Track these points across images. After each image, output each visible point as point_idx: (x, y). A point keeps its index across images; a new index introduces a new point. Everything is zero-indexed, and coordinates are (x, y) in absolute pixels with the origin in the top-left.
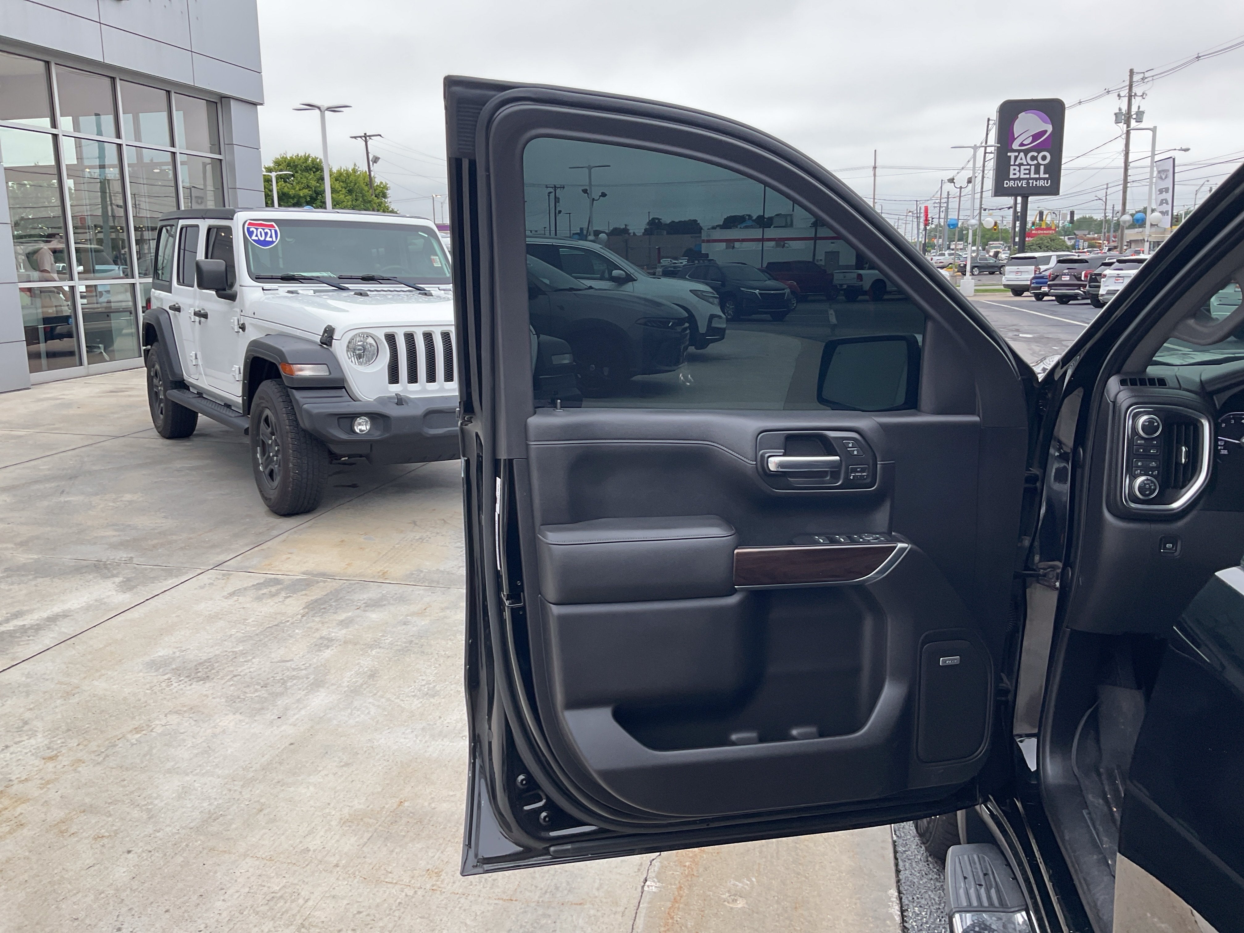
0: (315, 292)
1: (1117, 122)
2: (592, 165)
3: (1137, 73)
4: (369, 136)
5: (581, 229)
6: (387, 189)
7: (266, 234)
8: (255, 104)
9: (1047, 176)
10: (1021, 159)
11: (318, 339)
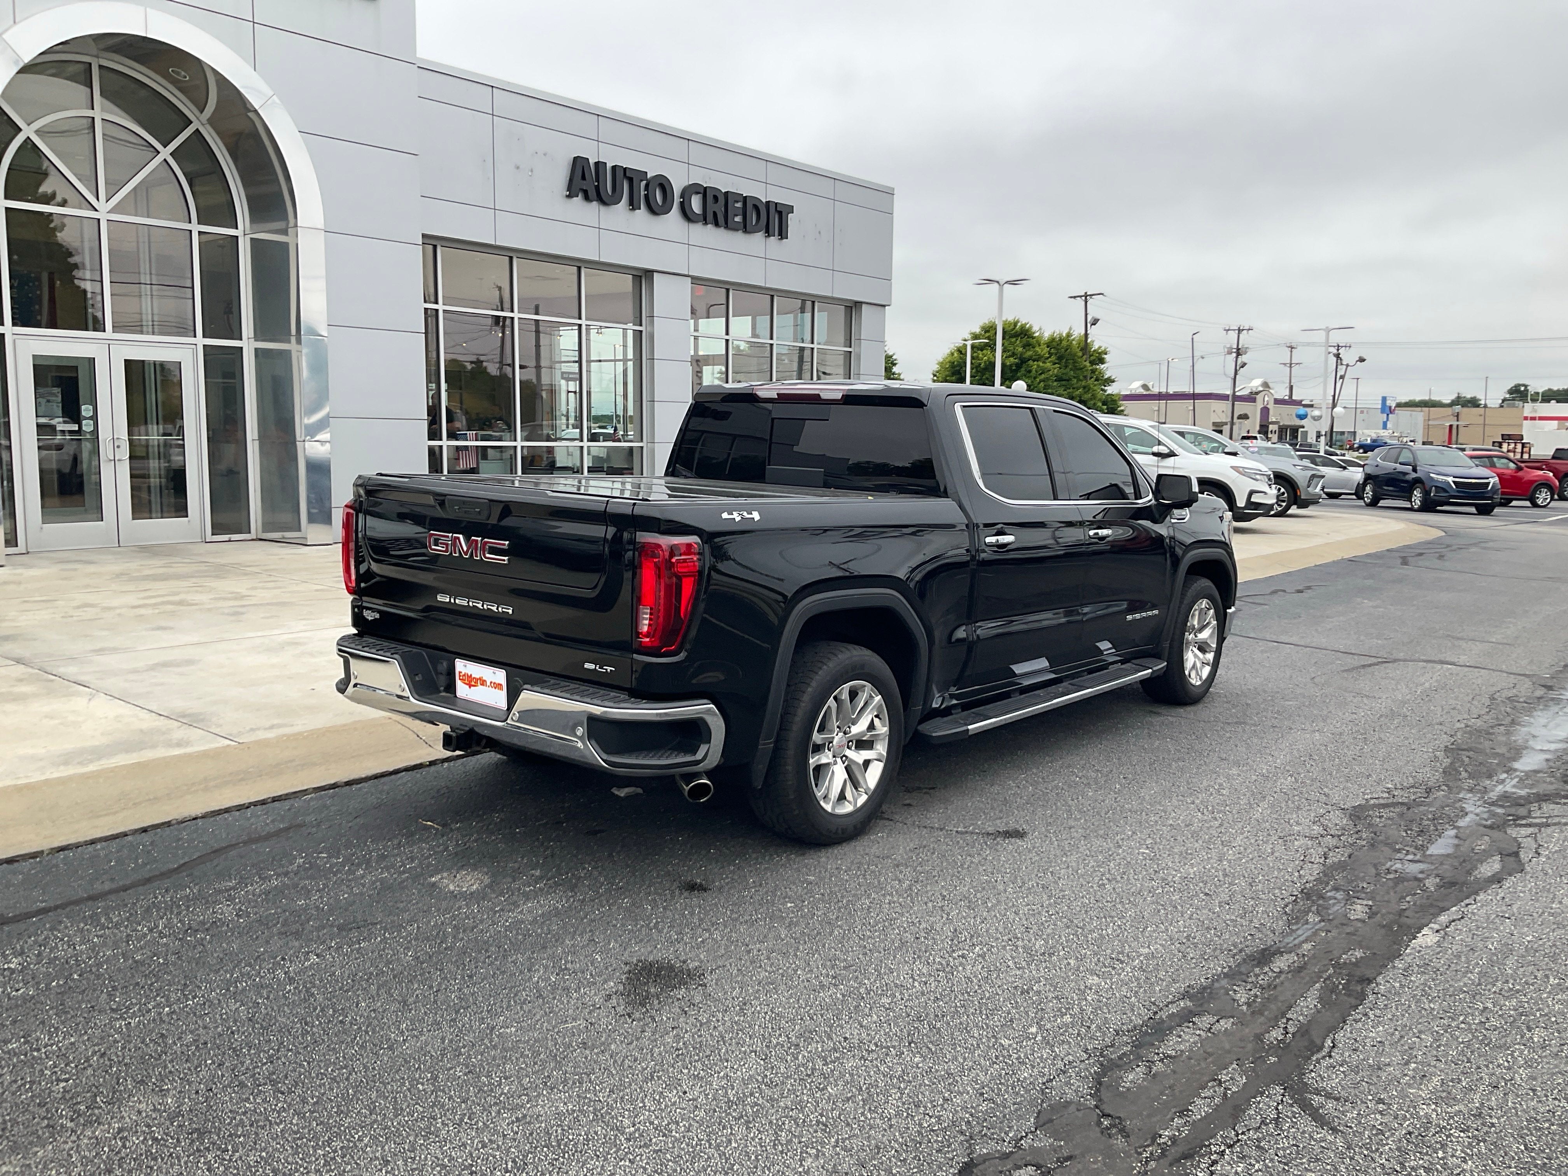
2: (1331, 327)
4: (1090, 295)
6: (1106, 354)
8: (884, 306)
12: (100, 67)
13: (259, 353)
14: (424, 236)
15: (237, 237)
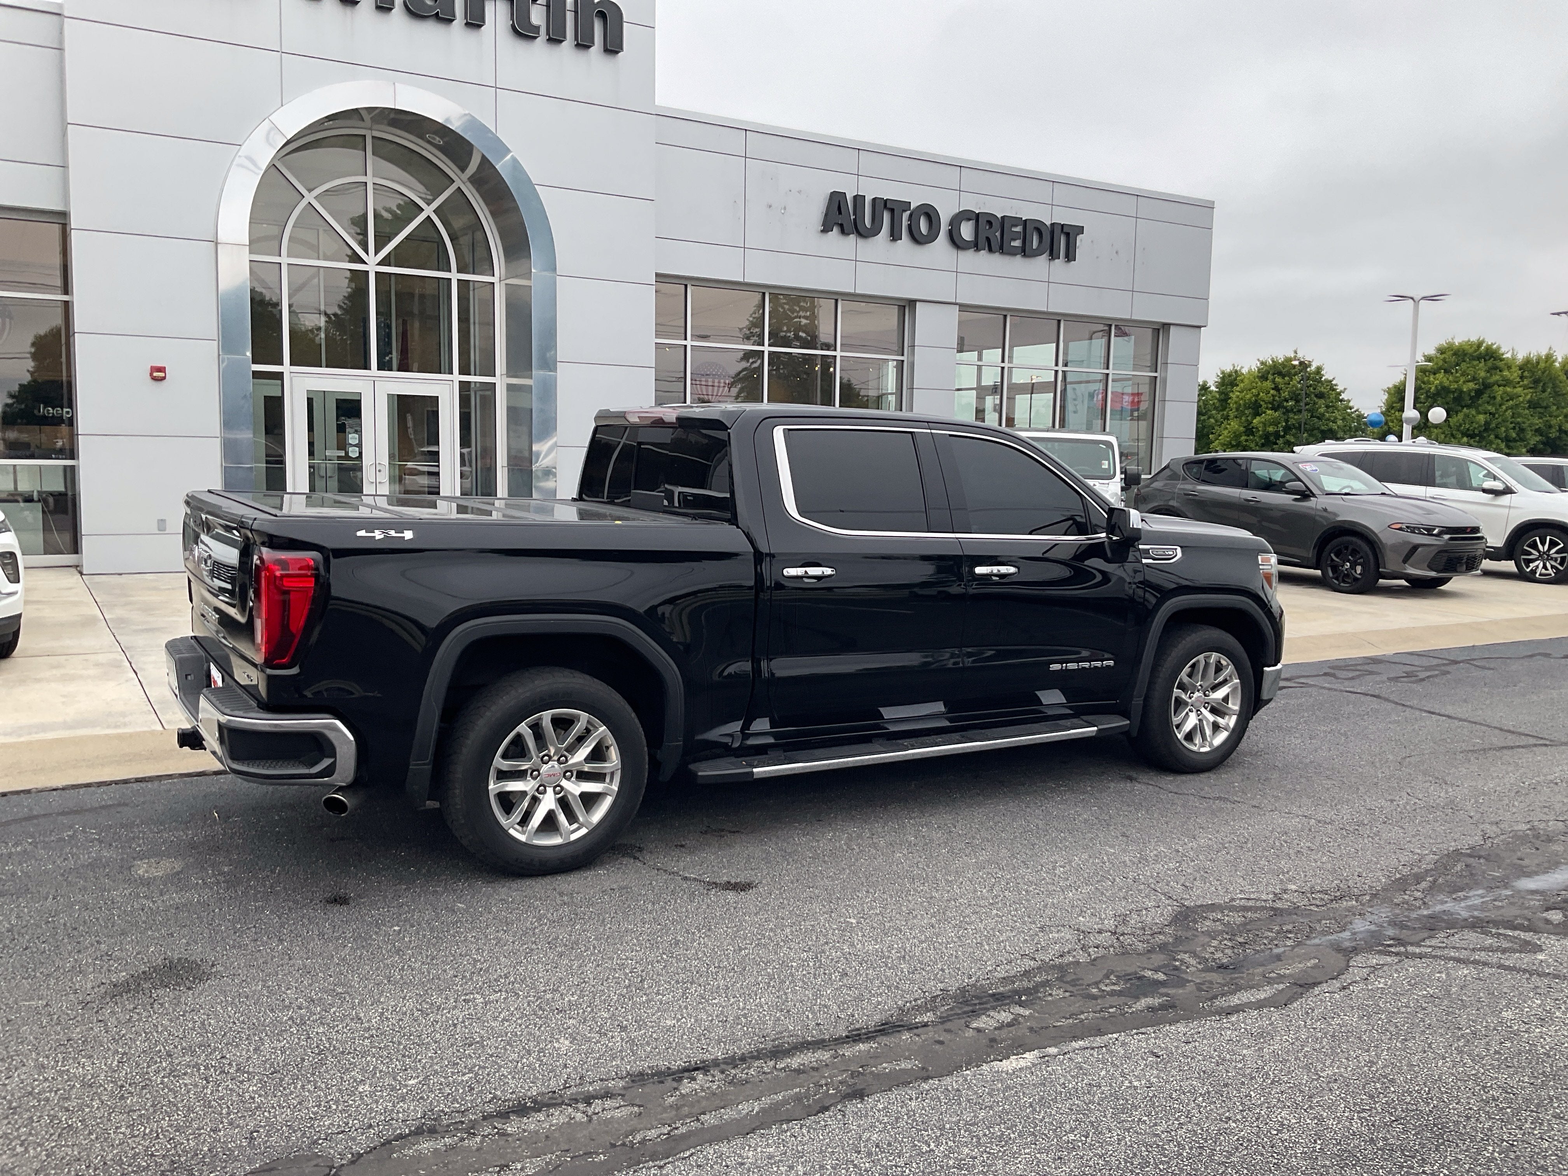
8: (1200, 327)
12: (373, 137)
13: (510, 388)
14: (657, 275)
15: (493, 283)
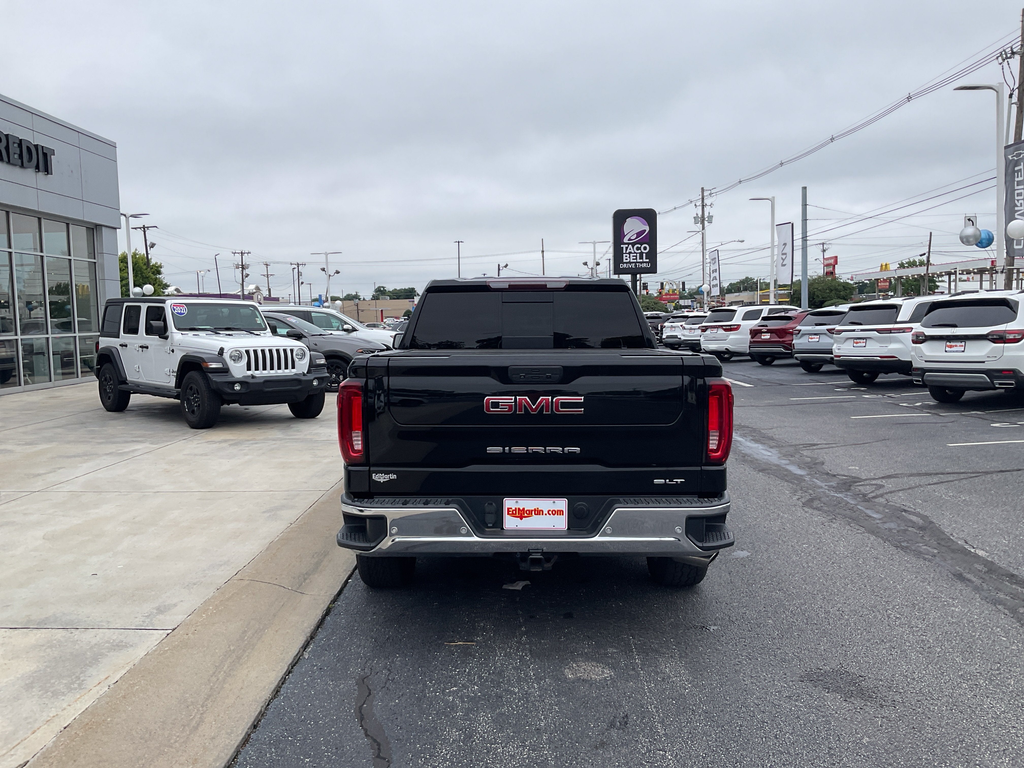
0: (206, 334)
1: (696, 223)
2: (328, 252)
3: (707, 190)
4: (148, 227)
5: (320, 296)
6: (161, 268)
7: (181, 310)
8: (115, 229)
9: (648, 260)
10: (630, 249)
11: (217, 353)
